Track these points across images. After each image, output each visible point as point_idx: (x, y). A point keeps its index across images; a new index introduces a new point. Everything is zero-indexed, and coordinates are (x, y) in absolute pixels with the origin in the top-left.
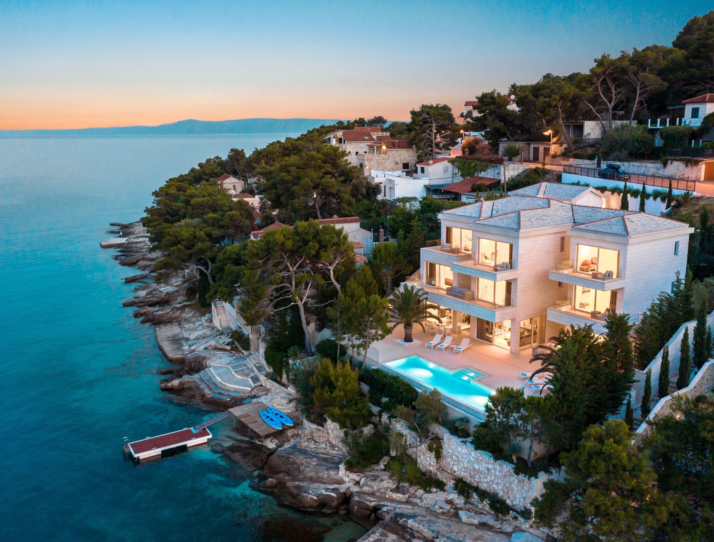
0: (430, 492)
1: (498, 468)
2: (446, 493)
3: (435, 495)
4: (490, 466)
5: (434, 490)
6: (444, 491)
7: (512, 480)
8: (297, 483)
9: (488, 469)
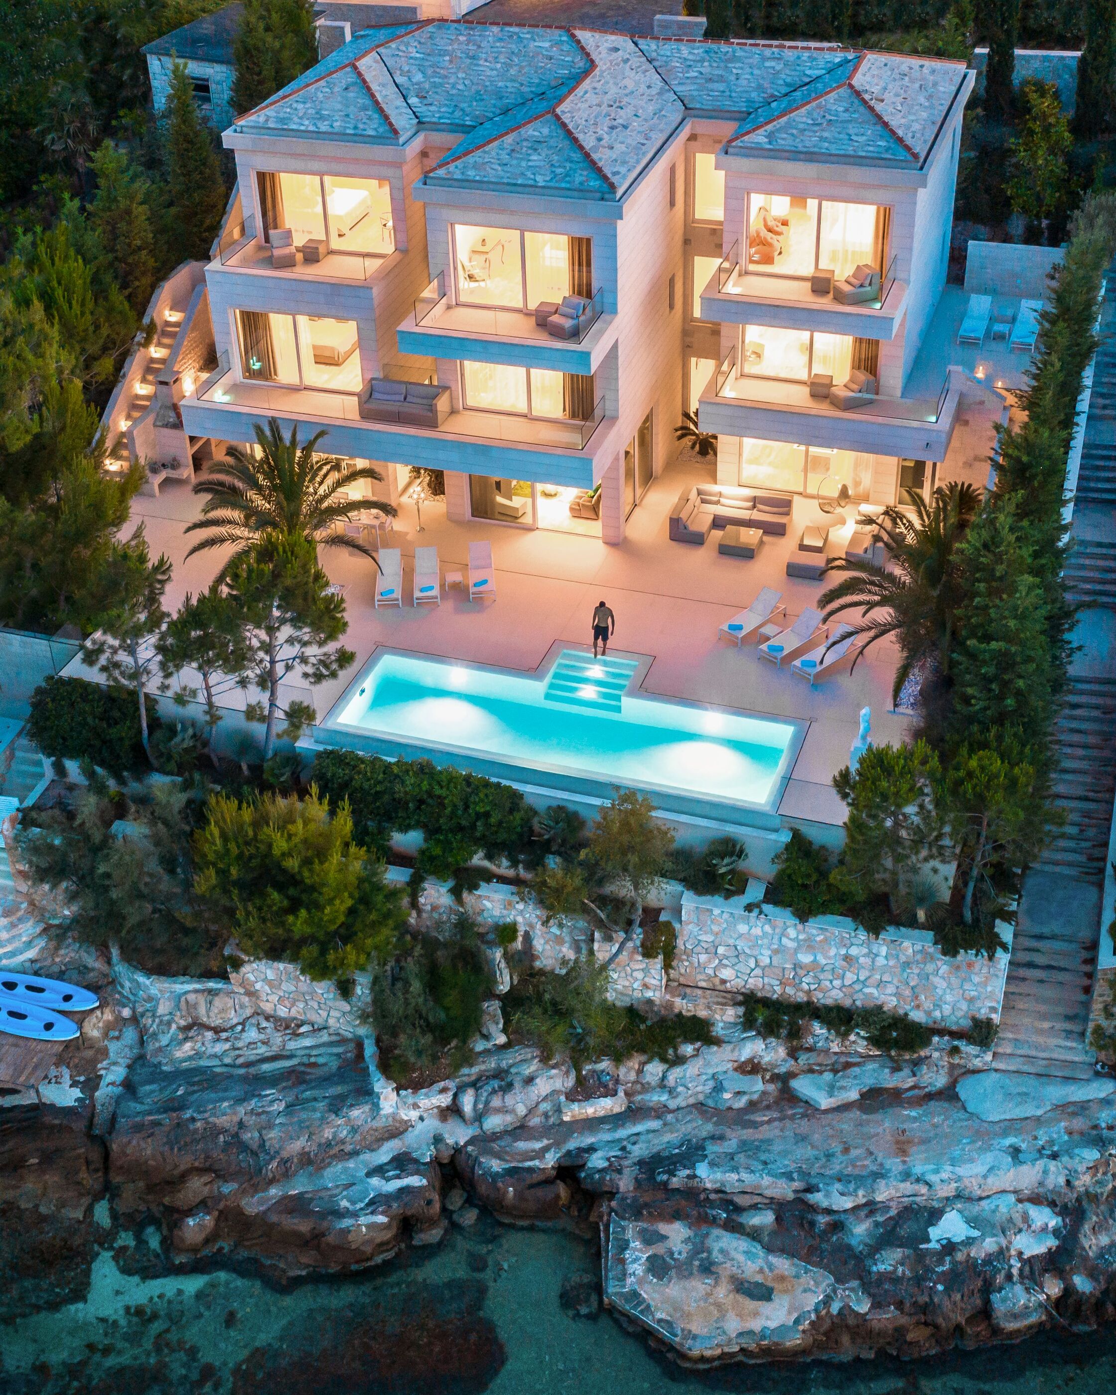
0: (680, 1060)
1: (884, 950)
2: (728, 1048)
3: (699, 1063)
4: (854, 951)
5: (688, 1049)
6: (717, 1042)
7: (930, 968)
8: (274, 1191)
9: (847, 958)
